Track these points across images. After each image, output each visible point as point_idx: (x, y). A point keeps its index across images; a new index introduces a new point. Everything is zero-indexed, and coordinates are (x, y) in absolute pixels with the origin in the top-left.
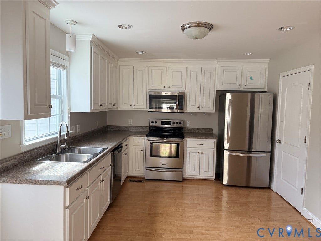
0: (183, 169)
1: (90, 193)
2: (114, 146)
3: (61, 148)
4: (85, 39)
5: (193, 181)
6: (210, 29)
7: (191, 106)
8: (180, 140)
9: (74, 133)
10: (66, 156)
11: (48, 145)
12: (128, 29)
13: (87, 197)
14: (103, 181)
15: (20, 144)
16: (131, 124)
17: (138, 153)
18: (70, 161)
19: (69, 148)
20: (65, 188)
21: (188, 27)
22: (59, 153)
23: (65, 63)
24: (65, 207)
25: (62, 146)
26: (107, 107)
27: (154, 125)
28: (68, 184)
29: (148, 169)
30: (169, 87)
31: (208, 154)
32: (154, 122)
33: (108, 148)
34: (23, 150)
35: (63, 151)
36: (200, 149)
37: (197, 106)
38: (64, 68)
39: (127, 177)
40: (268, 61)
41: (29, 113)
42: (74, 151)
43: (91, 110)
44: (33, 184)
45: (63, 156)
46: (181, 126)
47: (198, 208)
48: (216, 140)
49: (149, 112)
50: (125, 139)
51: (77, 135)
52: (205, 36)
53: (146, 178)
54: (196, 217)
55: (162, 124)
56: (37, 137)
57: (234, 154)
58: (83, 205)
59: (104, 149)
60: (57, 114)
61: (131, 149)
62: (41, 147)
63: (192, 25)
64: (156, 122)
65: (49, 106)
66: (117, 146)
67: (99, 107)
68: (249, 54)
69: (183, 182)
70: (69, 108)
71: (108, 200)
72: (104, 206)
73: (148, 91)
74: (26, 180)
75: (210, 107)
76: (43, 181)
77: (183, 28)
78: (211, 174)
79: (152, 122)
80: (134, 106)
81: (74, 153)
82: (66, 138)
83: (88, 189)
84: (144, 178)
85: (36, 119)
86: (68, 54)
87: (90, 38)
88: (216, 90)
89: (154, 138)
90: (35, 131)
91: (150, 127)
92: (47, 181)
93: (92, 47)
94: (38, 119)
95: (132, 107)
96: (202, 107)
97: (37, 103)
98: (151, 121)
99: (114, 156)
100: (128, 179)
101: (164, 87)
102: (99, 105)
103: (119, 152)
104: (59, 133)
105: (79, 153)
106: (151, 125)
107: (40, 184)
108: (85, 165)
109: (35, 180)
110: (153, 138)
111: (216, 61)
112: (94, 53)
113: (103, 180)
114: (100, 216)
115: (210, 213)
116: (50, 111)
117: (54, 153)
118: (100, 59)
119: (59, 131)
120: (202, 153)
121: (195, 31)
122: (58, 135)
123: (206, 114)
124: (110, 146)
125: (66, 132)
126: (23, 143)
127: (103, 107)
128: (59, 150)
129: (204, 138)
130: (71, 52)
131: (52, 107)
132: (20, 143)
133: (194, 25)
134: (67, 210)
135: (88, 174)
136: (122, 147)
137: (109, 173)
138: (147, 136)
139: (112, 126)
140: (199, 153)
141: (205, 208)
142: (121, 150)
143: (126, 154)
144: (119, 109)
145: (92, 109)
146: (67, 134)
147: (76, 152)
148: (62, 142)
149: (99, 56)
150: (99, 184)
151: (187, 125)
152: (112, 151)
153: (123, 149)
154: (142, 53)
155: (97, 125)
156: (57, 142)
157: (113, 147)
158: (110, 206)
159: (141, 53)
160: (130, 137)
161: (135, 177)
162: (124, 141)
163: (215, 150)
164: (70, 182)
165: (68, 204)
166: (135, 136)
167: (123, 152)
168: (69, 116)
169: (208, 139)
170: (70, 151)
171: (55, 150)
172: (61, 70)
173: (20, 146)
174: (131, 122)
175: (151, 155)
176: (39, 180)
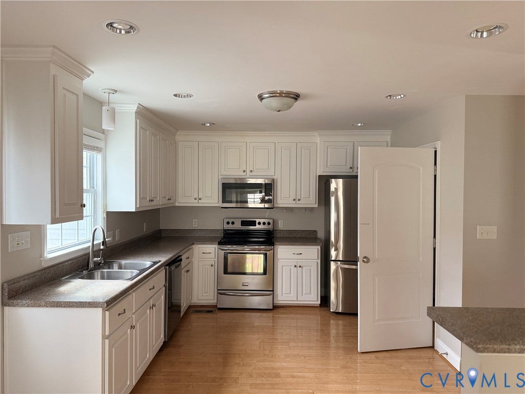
0: (273, 291)
1: (137, 321)
2: (170, 259)
3: (95, 262)
4: (128, 109)
5: (288, 309)
6: (296, 99)
7: (284, 198)
8: (268, 248)
9: (112, 241)
10: (102, 273)
11: (76, 258)
12: (186, 99)
13: (132, 327)
14: (154, 308)
15: (41, 257)
16: (196, 226)
17: (206, 270)
18: (108, 279)
19: (105, 263)
20: (104, 311)
21: (267, 97)
22: (92, 270)
23: (100, 144)
24: (104, 337)
25: (95, 259)
26: (159, 203)
27: (230, 227)
28: (107, 306)
29: (221, 292)
30: (251, 171)
31: (309, 268)
32: (230, 223)
33: (160, 261)
34: (45, 265)
35: (98, 266)
36: (298, 260)
37: (292, 199)
38: (98, 151)
39: (190, 307)
40: (391, 133)
41: (58, 216)
42: (113, 266)
43: (136, 208)
44: (62, 307)
45: (98, 273)
46: (270, 227)
47: (292, 344)
48: (319, 247)
49: (222, 208)
50: (187, 249)
51: (116, 243)
52: (290, 107)
53: (219, 306)
54: (287, 356)
55: (242, 225)
56: (61, 247)
57: (346, 266)
58: (127, 337)
59: (155, 263)
60: (88, 215)
61: (195, 265)
62: (68, 261)
63: (271, 95)
64: (233, 223)
65: (81, 205)
66: (173, 259)
67: (148, 204)
68: (360, 125)
69: (274, 311)
70: (105, 206)
71: (162, 337)
72: (155, 344)
73: (220, 177)
74: (53, 302)
75: (310, 199)
76: (75, 302)
77: (261, 98)
78: (314, 298)
79: (228, 223)
80: (200, 199)
81: (113, 269)
82: (102, 247)
83: (134, 316)
84: (215, 306)
85: (60, 224)
86: (103, 132)
87: (134, 108)
88: (318, 175)
89: (230, 246)
90: (59, 239)
91: (225, 230)
92: (80, 302)
93: (138, 121)
94: (63, 224)
95: (197, 201)
96: (299, 200)
97: (67, 202)
98: (226, 221)
99: (170, 273)
100: (192, 309)
101: (244, 171)
102: (148, 200)
103: (176, 267)
104: (91, 241)
105: (119, 269)
106: (227, 227)
107: (72, 307)
108: (128, 283)
109: (65, 302)
110: (228, 246)
111: (316, 134)
112: (141, 128)
113: (153, 305)
114: (149, 356)
115: (307, 351)
116: (82, 212)
117: (84, 270)
118: (149, 136)
119: (91, 239)
120: (300, 267)
121: (275, 102)
122: (90, 244)
123: (305, 209)
124: (163, 258)
125: (102, 240)
126: (45, 255)
127: (153, 203)
128: (91, 265)
129: (303, 245)
130: (108, 130)
131: (84, 207)
132: (41, 255)
133: (274, 95)
134: (106, 340)
135: (134, 295)
136: (181, 260)
137: (163, 297)
138: (220, 243)
139: (167, 230)
140: (296, 266)
141: (300, 344)
142: (179, 265)
143: (188, 271)
144: (177, 204)
145: (138, 206)
146: (103, 242)
147: (115, 268)
148: (96, 253)
149: (148, 132)
150: (148, 310)
151: (280, 226)
152: (167, 266)
153: (183, 263)
154: (210, 125)
155: (145, 229)
156: (89, 254)
157: (168, 260)
158: (165, 345)
159: (208, 125)
160: (194, 246)
161: (202, 306)
162: (184, 251)
163: (319, 261)
164: (111, 303)
165: (107, 333)
166: (200, 244)
167: (183, 267)
168: (104, 218)
169: (309, 245)
170: (107, 267)
171: (86, 265)
172: (95, 153)
173: (41, 259)
174: (195, 224)
175: (226, 272)
176: (70, 302)
